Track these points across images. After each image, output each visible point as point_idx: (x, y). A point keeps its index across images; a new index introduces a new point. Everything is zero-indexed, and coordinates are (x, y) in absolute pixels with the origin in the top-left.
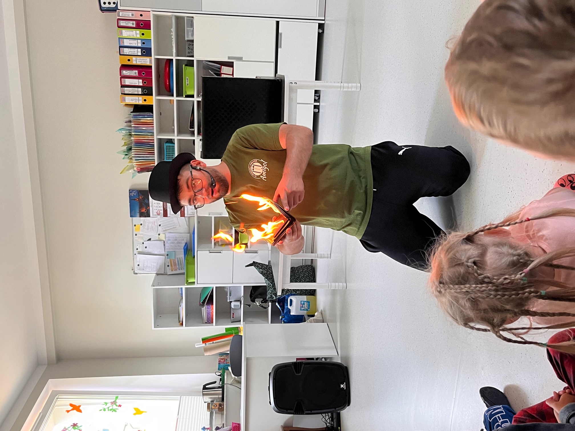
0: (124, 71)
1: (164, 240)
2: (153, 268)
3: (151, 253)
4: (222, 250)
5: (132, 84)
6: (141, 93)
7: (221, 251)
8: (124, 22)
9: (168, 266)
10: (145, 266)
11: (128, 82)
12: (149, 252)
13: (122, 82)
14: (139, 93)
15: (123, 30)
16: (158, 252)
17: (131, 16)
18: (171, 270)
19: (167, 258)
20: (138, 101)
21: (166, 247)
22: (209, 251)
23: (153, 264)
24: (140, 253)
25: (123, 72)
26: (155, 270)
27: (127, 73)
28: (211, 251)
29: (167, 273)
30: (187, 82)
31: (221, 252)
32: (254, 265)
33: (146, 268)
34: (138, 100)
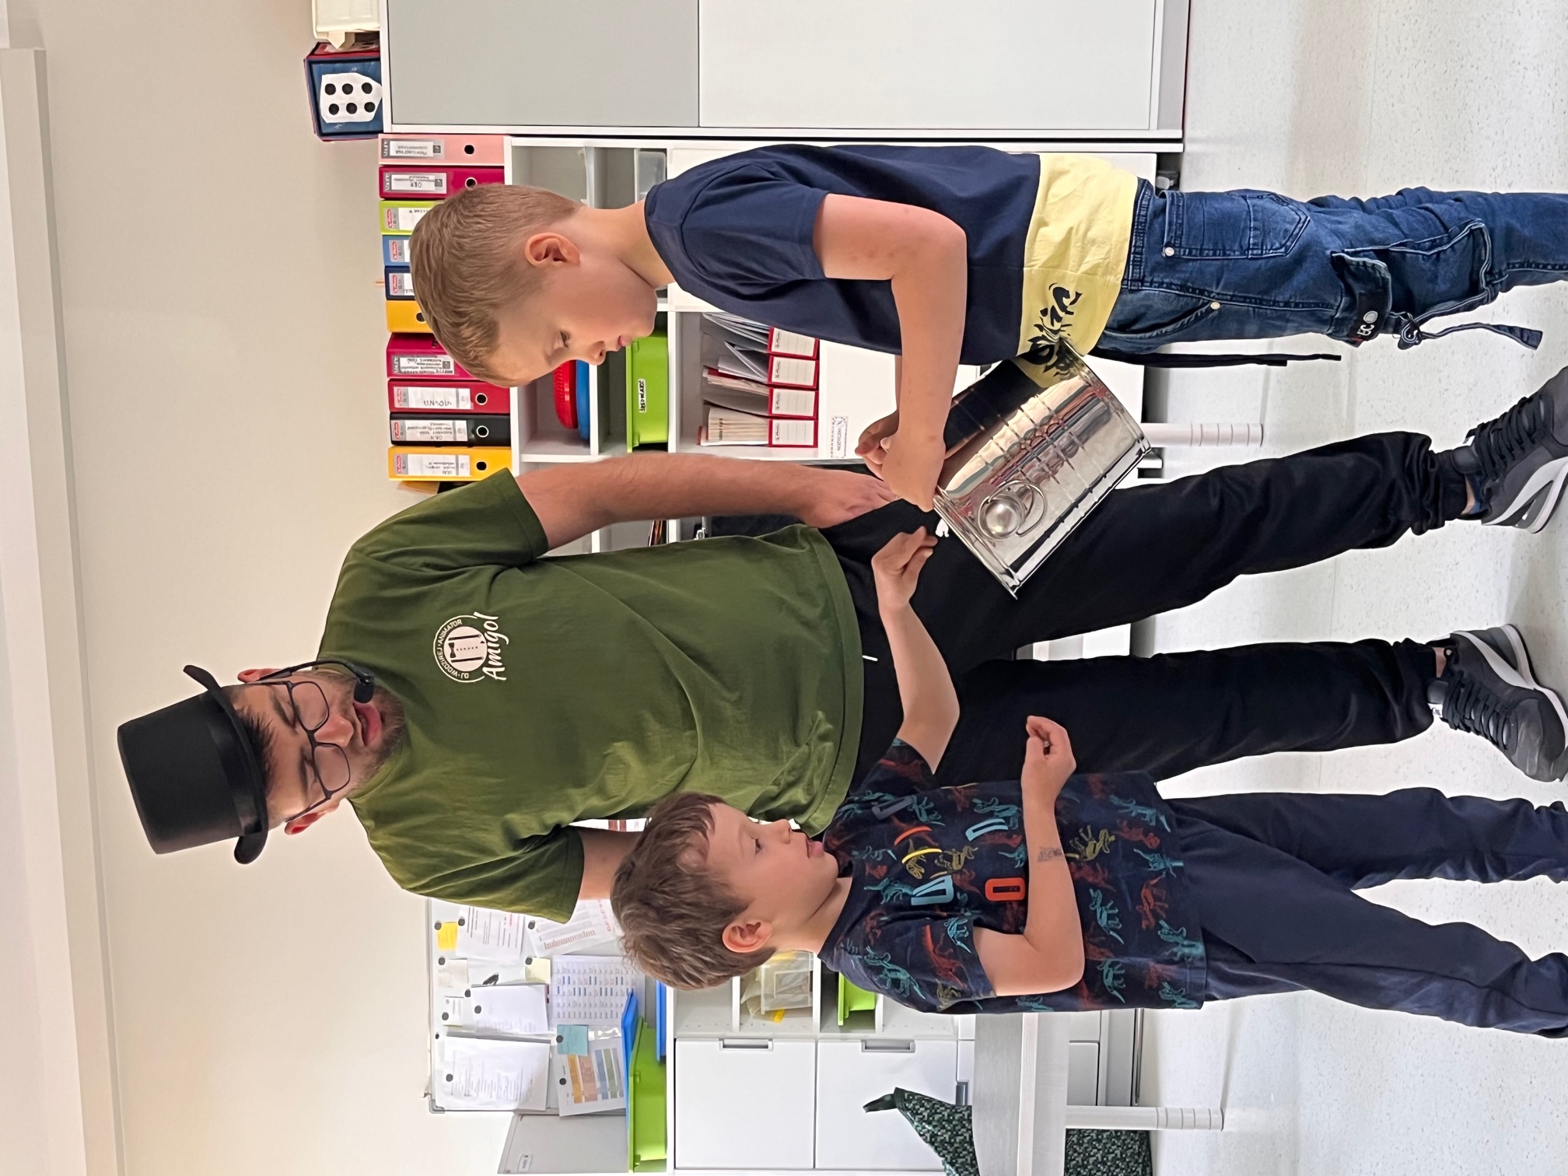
0: (402, 359)
1: (548, 982)
2: (504, 1088)
3: (496, 1030)
4: (771, 1040)
5: (432, 407)
6: (465, 439)
7: (770, 1044)
8: (406, 176)
9: (563, 1082)
10: (474, 1079)
11: (417, 397)
12: (488, 1029)
13: (396, 398)
14: (458, 440)
15: (400, 210)
16: (525, 1028)
17: (430, 153)
18: (571, 1099)
19: (561, 1052)
20: (454, 471)
21: (555, 1010)
22: (720, 1040)
23: (503, 1074)
24: (455, 1032)
25: (399, 361)
26: (512, 1097)
27: (412, 364)
28: (727, 1042)
29: (558, 1109)
30: (640, 399)
31: (766, 1047)
32: (899, 1104)
33: (477, 1090)
34: (454, 465)
